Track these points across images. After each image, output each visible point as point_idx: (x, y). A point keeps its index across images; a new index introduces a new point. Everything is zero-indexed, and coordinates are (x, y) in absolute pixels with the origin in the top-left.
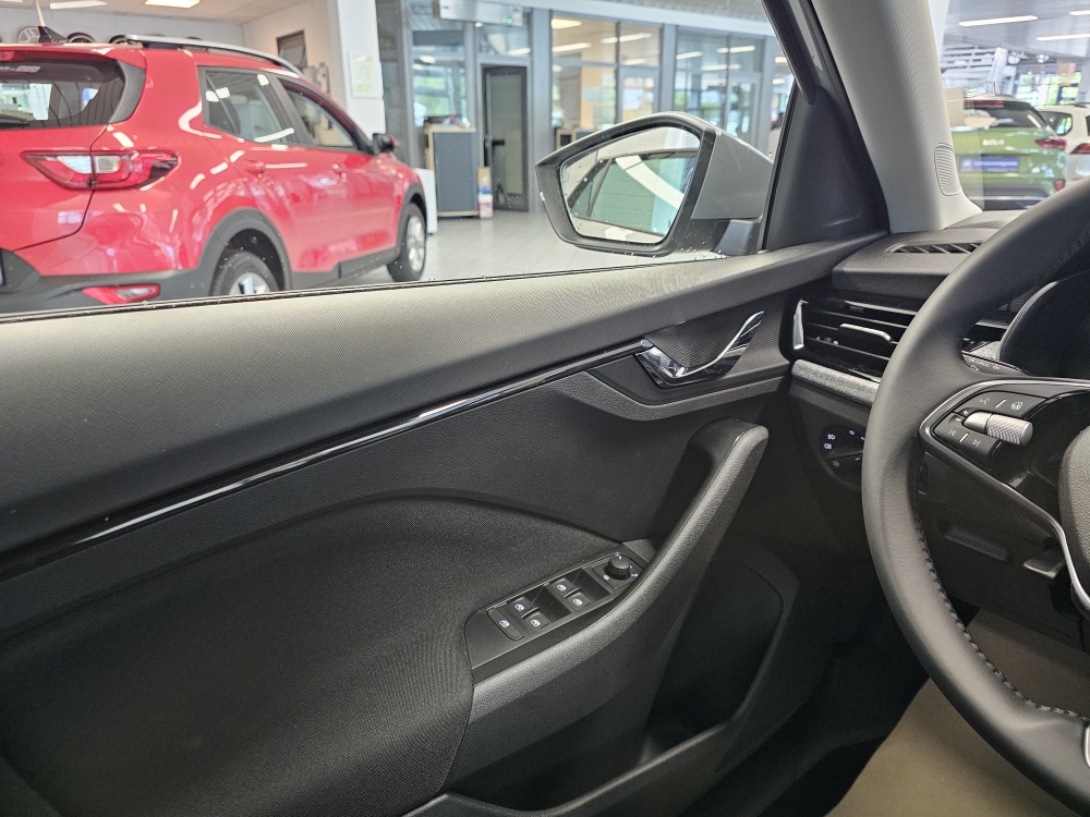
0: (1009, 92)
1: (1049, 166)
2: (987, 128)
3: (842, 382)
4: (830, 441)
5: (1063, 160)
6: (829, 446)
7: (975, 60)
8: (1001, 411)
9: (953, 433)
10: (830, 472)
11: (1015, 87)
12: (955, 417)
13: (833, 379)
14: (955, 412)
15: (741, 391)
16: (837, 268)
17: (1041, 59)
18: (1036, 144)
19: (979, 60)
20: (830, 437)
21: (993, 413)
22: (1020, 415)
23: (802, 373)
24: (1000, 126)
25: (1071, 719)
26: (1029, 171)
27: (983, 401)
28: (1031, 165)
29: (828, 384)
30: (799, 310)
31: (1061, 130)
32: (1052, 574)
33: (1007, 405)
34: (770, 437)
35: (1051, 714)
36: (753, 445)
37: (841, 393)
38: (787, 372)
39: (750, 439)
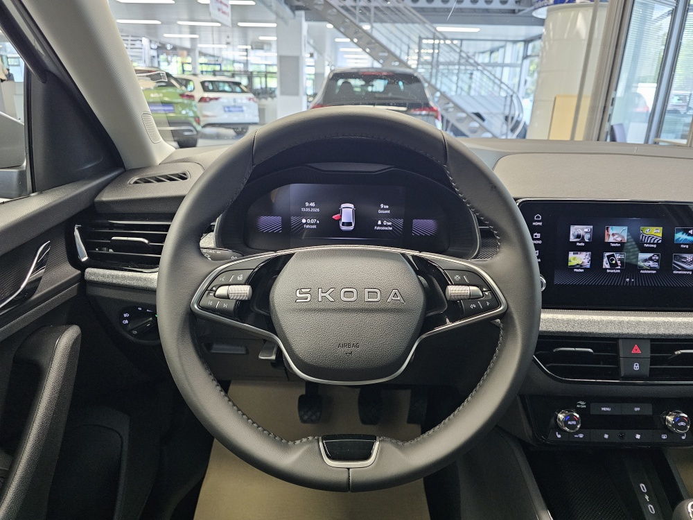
0: (156, 65)
1: (190, 110)
2: (152, 88)
3: (124, 277)
4: (126, 318)
5: (196, 106)
6: (127, 322)
7: (132, 44)
8: (234, 282)
9: (210, 303)
10: (132, 338)
11: (159, 62)
12: (209, 293)
13: (117, 277)
14: (209, 290)
15: (48, 304)
16: (97, 199)
17: (169, 47)
18: (179, 97)
19: (134, 45)
20: (125, 315)
21: (229, 285)
22: (243, 282)
23: (92, 278)
24: (159, 86)
25: (311, 442)
26: (180, 113)
27: (222, 279)
28: (180, 109)
29: (114, 281)
30: (77, 233)
31: (189, 89)
32: (273, 357)
33: (235, 278)
34: (82, 331)
35: (302, 444)
36: (71, 343)
37: (126, 285)
38: (81, 279)
39: (67, 338)
